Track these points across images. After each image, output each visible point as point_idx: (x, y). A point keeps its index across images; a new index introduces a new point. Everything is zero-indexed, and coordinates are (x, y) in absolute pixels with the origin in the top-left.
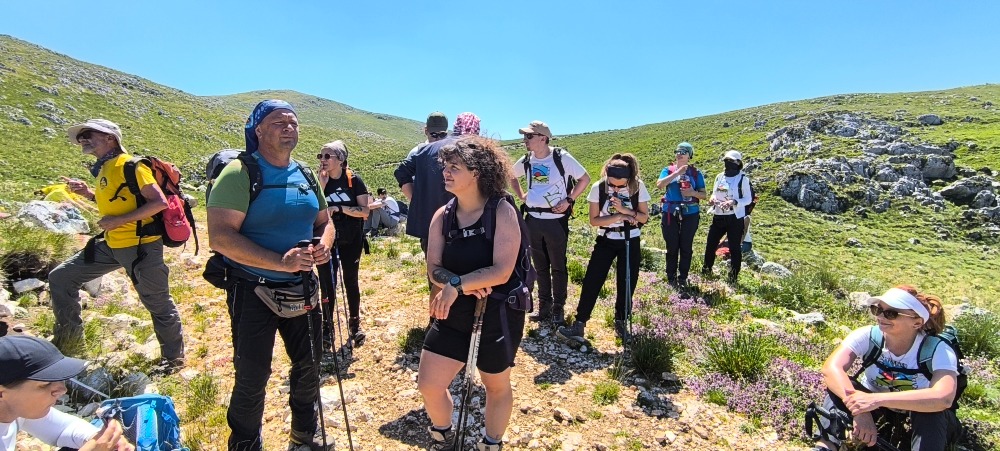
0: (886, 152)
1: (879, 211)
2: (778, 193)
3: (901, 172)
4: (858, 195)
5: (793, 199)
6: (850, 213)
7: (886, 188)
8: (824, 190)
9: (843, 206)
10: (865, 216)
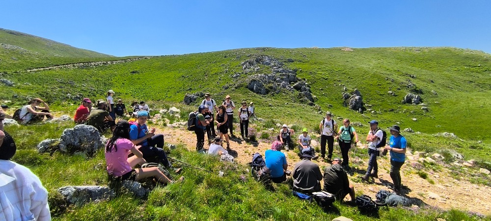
0: (278, 72)
1: (277, 93)
2: (247, 87)
3: (282, 79)
4: (271, 88)
5: (252, 89)
6: (269, 94)
7: (279, 85)
8: (261, 86)
9: (267, 92)
10: (273, 95)
